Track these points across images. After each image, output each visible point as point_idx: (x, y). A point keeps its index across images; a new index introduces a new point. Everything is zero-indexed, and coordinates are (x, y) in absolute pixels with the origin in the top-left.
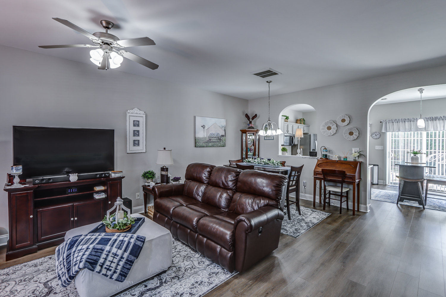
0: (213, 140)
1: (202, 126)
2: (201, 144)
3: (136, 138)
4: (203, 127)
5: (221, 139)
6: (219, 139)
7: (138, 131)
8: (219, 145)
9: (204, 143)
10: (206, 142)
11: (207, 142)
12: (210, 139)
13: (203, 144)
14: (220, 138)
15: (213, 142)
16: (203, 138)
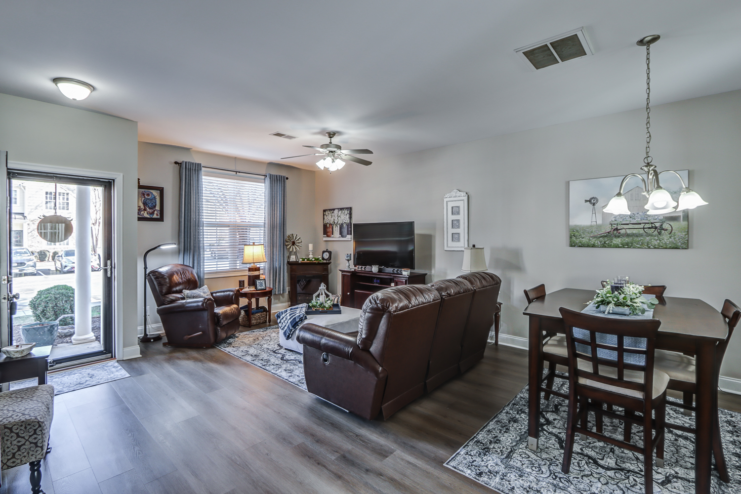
0: (629, 231)
1: (586, 201)
2: (585, 241)
3: (455, 231)
4: (590, 201)
5: (665, 226)
6: (656, 228)
7: (458, 221)
8: (656, 243)
9: (594, 237)
10: (601, 237)
11: (605, 236)
12: (617, 229)
13: (590, 240)
14: (658, 225)
15: (628, 235)
16: (591, 226)
